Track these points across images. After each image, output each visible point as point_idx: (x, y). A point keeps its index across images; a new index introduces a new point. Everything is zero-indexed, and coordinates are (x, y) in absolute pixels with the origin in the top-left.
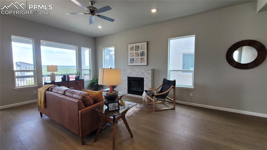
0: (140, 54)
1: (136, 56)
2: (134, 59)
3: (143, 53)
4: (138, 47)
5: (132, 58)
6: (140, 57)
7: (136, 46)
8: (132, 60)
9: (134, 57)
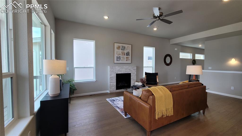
0: (126, 54)
1: (122, 55)
2: (120, 57)
3: (128, 53)
4: (125, 47)
5: (118, 56)
6: (126, 56)
7: (122, 46)
8: (119, 58)
9: (121, 56)
